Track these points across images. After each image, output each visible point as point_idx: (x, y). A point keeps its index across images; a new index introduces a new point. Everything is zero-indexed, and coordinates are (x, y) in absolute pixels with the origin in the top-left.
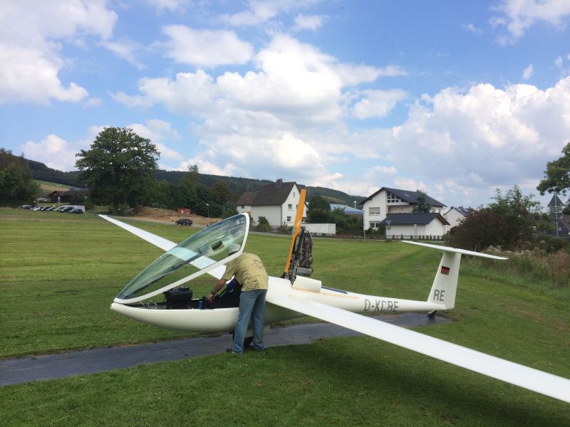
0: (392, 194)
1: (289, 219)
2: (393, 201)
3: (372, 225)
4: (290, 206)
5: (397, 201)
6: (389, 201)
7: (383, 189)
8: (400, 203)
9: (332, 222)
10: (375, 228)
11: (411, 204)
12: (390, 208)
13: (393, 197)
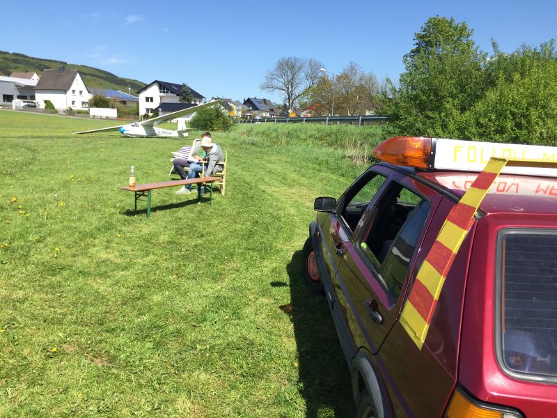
0: (164, 87)
1: (73, 103)
2: (164, 92)
3: (147, 110)
4: (74, 91)
5: (167, 92)
6: (161, 92)
7: (156, 81)
8: (169, 94)
9: (112, 108)
10: (151, 114)
11: (177, 95)
12: (161, 97)
13: (164, 89)
